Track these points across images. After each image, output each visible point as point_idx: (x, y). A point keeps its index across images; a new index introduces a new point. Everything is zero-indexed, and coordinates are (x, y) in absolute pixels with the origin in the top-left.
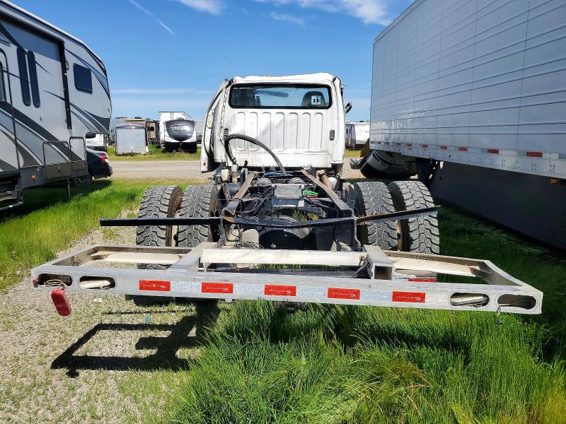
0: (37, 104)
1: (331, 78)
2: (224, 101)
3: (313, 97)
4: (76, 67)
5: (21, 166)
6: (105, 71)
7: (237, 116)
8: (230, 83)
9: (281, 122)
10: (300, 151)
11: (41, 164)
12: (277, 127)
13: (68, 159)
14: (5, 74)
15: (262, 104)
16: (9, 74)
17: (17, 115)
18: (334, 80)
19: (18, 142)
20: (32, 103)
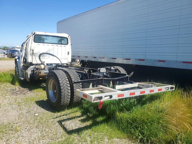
1: (68, 35)
2: (32, 40)
7: (37, 46)
8: (34, 34)
12: (52, 50)
15: (45, 42)
18: (69, 36)
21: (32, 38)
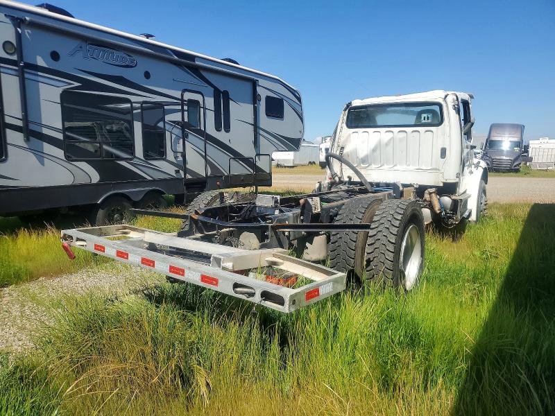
0: (227, 129)
1: (443, 95)
2: (343, 122)
3: (423, 115)
4: (268, 98)
5: (209, 174)
6: (299, 99)
7: (352, 135)
8: (348, 106)
9: (391, 139)
10: (411, 168)
11: (226, 174)
12: (387, 144)
13: (252, 171)
14: (202, 110)
15: (379, 124)
16: (205, 109)
17: (208, 138)
18: (446, 96)
19: (208, 158)
20: (223, 130)
21: (343, 117)
